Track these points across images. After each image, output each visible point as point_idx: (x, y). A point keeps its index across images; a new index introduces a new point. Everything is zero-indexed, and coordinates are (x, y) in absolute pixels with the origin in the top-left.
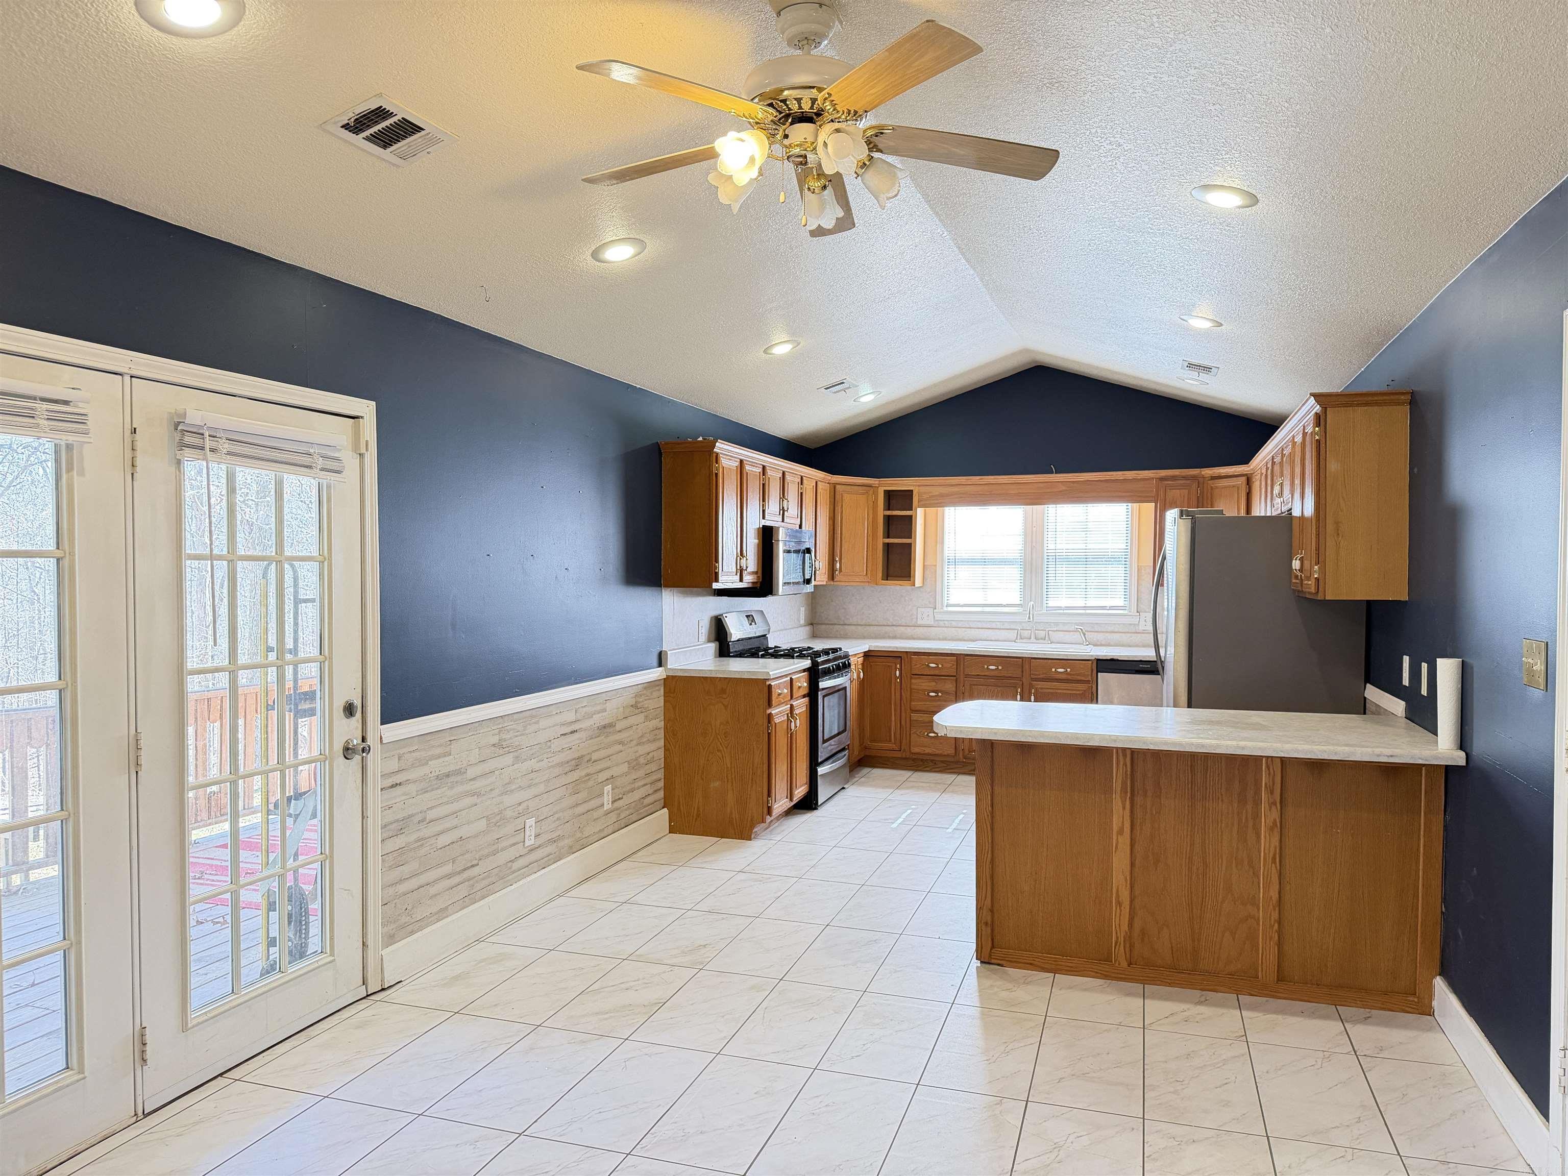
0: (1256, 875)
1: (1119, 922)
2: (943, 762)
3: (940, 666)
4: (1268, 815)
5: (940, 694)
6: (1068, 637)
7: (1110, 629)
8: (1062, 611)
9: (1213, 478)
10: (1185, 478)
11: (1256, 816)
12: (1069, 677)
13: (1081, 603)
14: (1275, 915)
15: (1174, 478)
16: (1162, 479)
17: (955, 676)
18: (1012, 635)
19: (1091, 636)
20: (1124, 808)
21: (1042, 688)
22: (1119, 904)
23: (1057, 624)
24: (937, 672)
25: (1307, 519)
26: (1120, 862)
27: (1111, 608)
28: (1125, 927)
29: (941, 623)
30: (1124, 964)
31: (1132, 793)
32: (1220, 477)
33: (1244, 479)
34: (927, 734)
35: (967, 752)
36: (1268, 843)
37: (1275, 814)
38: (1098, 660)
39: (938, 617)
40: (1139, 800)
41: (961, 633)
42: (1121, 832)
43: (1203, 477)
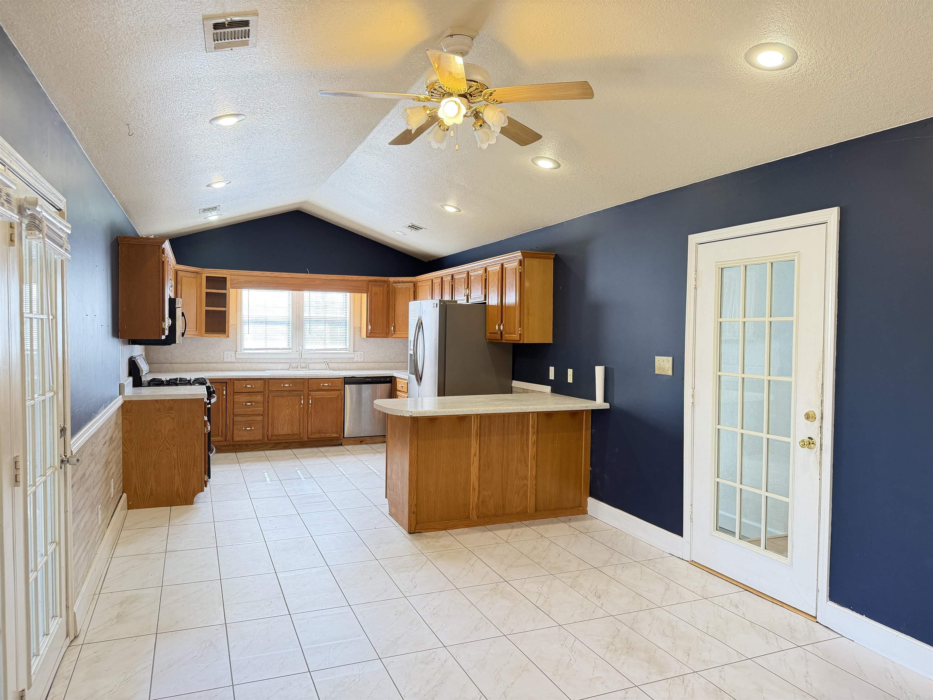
0: (527, 466)
1: (474, 499)
2: (252, 445)
3: (253, 386)
4: (532, 438)
5: (253, 404)
6: (318, 366)
7: (340, 361)
8: (313, 352)
9: (395, 282)
10: (381, 281)
11: (528, 439)
12: (330, 388)
13: (322, 347)
14: (534, 483)
15: (376, 281)
16: (370, 281)
17: (262, 392)
18: (287, 366)
19: (332, 365)
20: (477, 443)
21: (315, 395)
22: (474, 489)
23: (311, 359)
24: (251, 390)
26: (474, 470)
27: (340, 349)
28: (476, 500)
29: (240, 360)
30: (476, 518)
31: (480, 435)
32: (399, 282)
33: (412, 284)
34: (245, 429)
35: (270, 436)
36: (531, 451)
37: (535, 437)
38: (345, 378)
39: (238, 356)
40: (482, 439)
41: (254, 366)
42: (475, 455)
43: (389, 281)
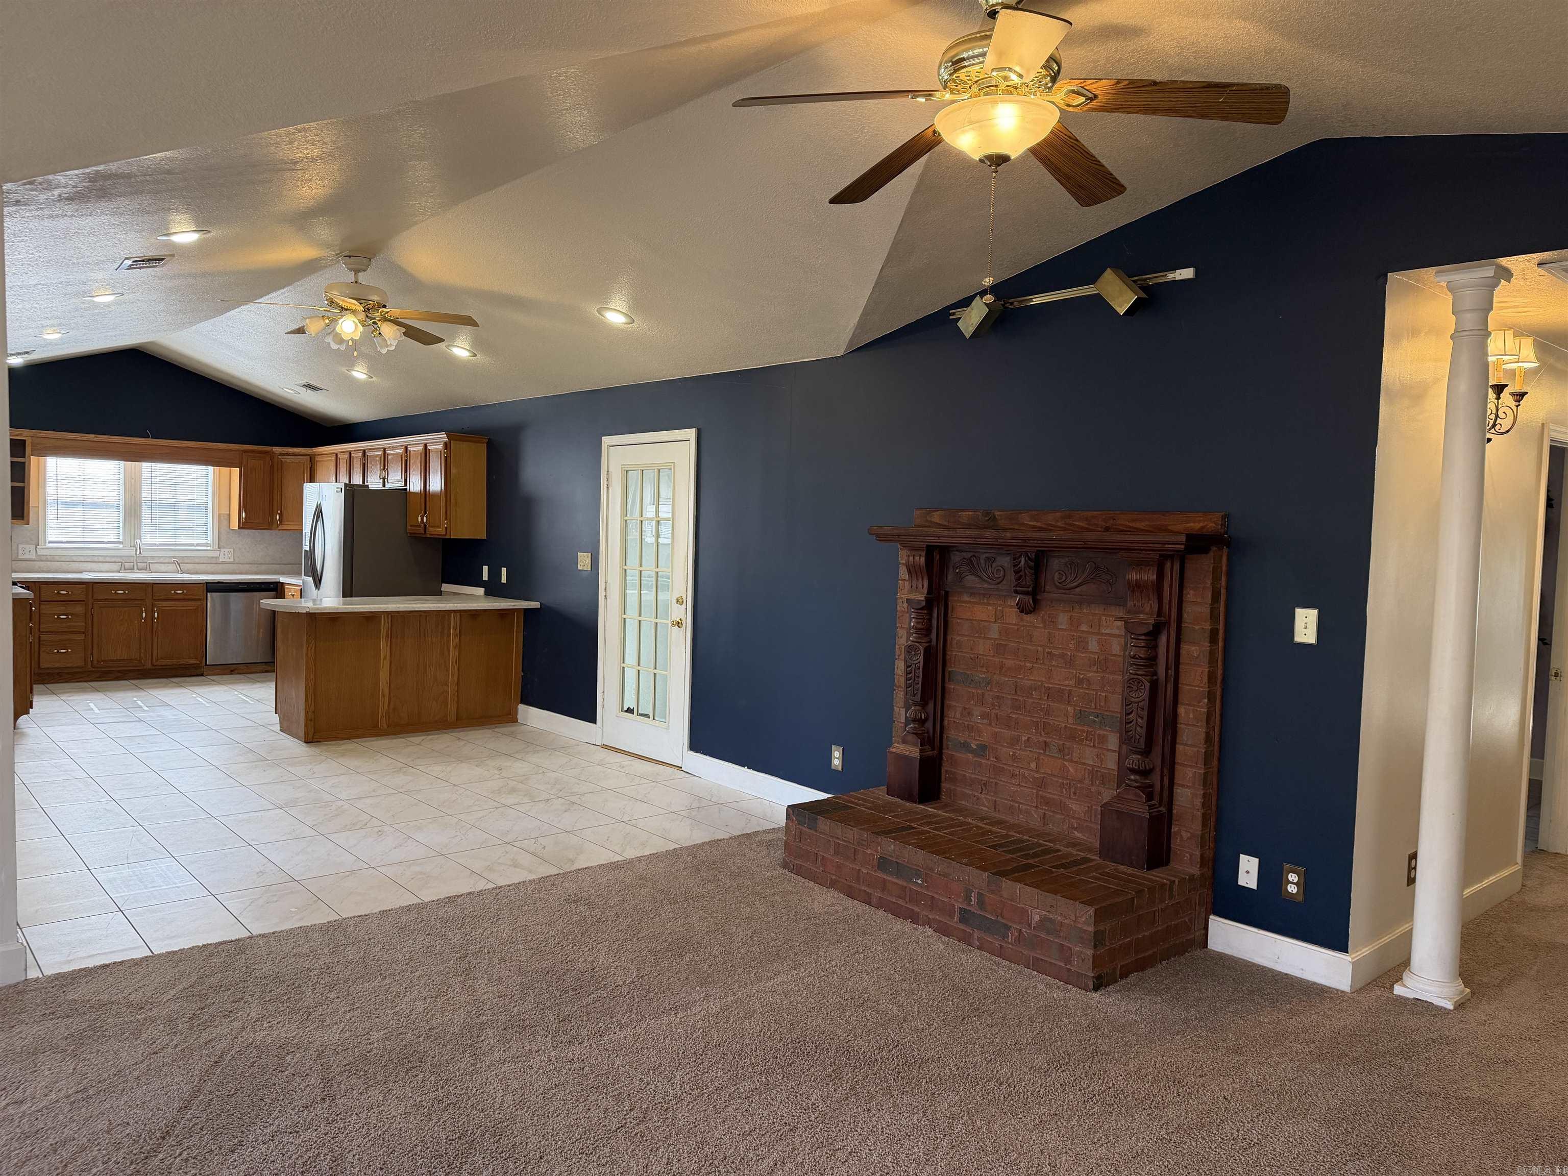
0: (447, 670)
1: (383, 706)
2: (68, 673)
3: (70, 593)
4: (453, 641)
5: (70, 617)
6: (163, 567)
7: (197, 560)
8: (156, 547)
9: (281, 454)
10: (261, 452)
11: (449, 641)
12: (186, 597)
13: (172, 541)
14: (456, 689)
15: (253, 451)
16: (245, 451)
17: (84, 601)
18: (116, 567)
19: (185, 567)
20: (387, 646)
21: (162, 607)
22: (383, 696)
23: (153, 557)
24: (66, 599)
25: (435, 496)
26: (384, 675)
27: (198, 545)
28: (386, 707)
29: (43, 558)
30: (385, 727)
31: (391, 636)
32: (288, 454)
33: (308, 458)
34: (58, 651)
35: (95, 662)
36: (453, 654)
37: (457, 640)
38: (207, 583)
39: (40, 552)
40: (394, 640)
41: (65, 566)
42: (385, 658)
43: (273, 452)
